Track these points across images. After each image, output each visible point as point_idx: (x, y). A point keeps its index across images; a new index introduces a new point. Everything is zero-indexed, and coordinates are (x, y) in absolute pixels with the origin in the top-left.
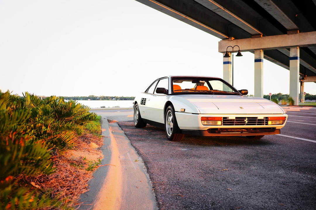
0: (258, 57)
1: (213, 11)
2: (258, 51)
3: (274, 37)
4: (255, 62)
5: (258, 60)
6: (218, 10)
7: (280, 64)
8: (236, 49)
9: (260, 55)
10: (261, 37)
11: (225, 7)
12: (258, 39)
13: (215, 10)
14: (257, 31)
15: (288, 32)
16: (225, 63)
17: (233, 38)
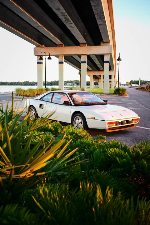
0: (61, 60)
1: (36, 28)
2: (61, 56)
3: (72, 47)
4: (59, 63)
5: (61, 63)
6: (39, 27)
7: (70, 63)
8: (48, 54)
9: (62, 59)
10: (63, 47)
11: (44, 26)
12: (61, 48)
13: (37, 27)
14: (60, 43)
15: (80, 45)
16: (38, 63)
17: (44, 46)
